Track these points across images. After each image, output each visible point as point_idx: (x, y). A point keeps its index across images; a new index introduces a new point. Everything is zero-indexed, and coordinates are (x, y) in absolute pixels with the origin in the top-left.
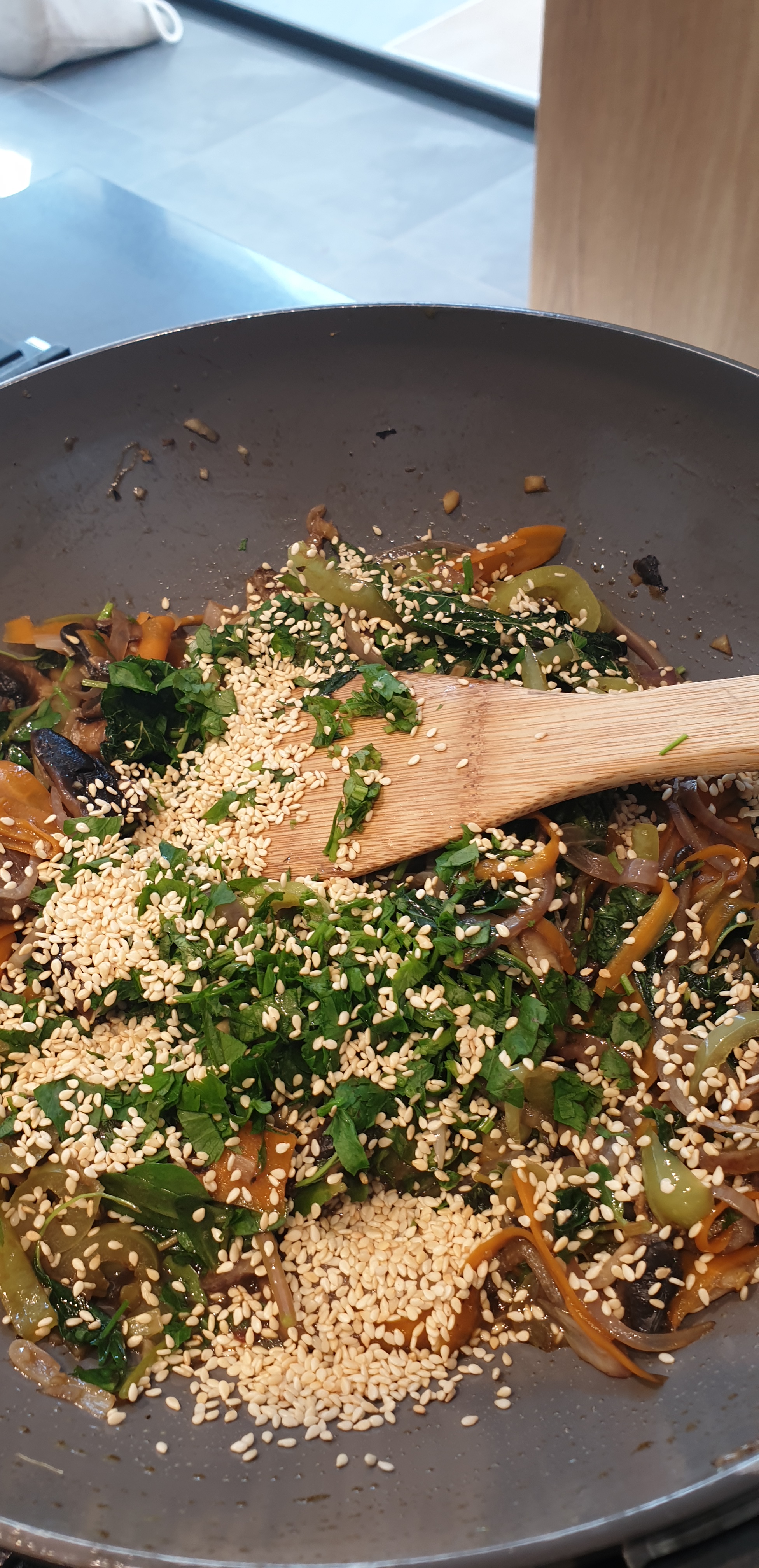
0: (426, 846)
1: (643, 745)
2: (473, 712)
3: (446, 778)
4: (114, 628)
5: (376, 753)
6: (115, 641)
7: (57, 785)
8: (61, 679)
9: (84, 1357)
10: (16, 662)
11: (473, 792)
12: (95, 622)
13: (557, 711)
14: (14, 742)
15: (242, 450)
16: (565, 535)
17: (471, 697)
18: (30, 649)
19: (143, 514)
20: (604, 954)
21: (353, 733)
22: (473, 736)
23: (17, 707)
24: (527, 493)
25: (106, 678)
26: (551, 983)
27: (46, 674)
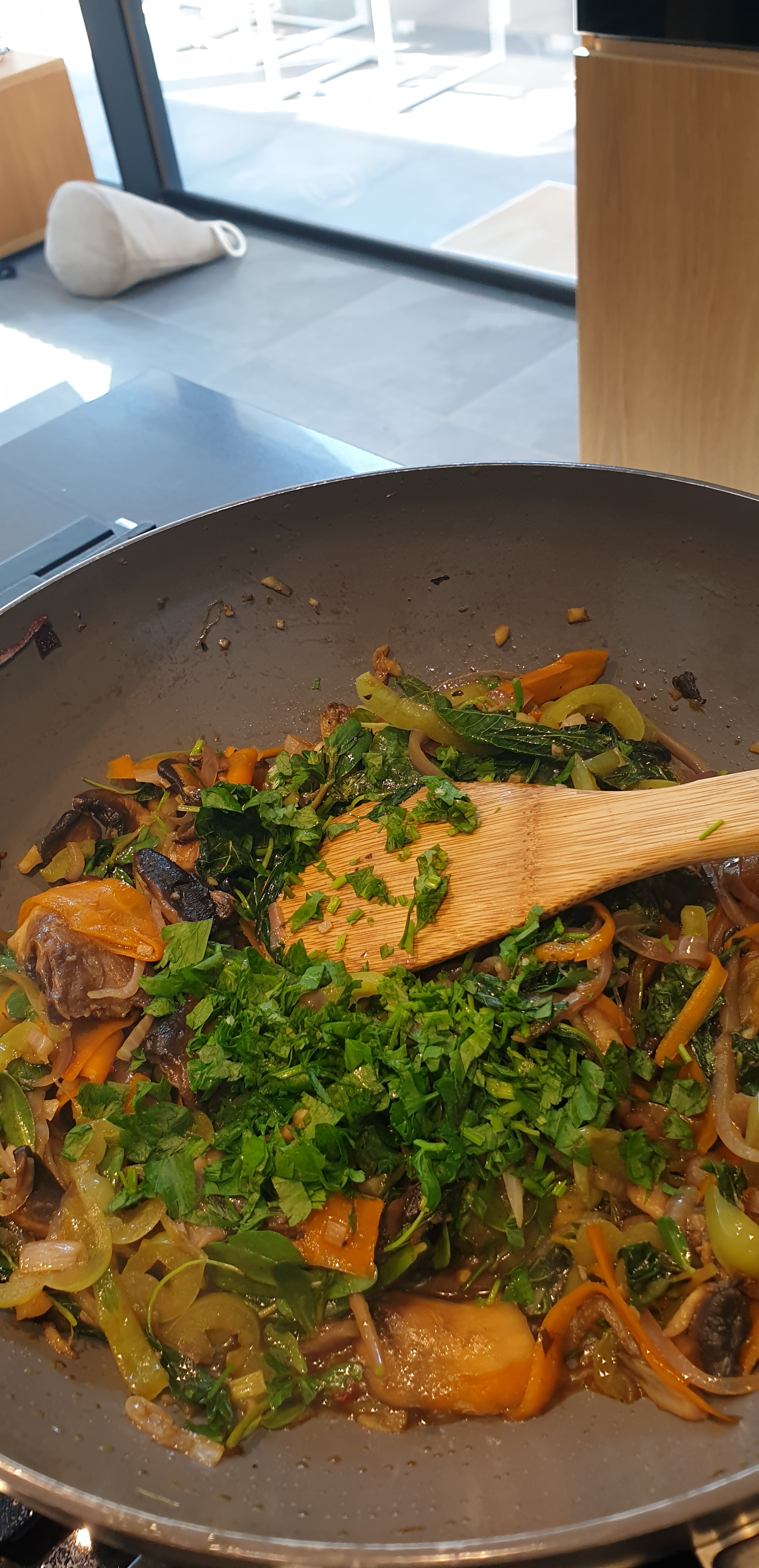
0: (491, 935)
1: (683, 832)
2: (528, 812)
3: (506, 872)
4: (205, 761)
5: (442, 853)
6: (206, 773)
7: (156, 897)
8: (158, 809)
9: (194, 1415)
10: (118, 795)
11: (531, 883)
12: (188, 757)
13: (605, 807)
14: (118, 865)
15: (313, 601)
16: (608, 659)
17: (526, 800)
18: (130, 783)
19: (227, 661)
20: (662, 1027)
21: (420, 838)
22: (529, 834)
23: (119, 834)
24: (570, 623)
25: (199, 803)
26: (613, 1054)
27: (145, 805)
